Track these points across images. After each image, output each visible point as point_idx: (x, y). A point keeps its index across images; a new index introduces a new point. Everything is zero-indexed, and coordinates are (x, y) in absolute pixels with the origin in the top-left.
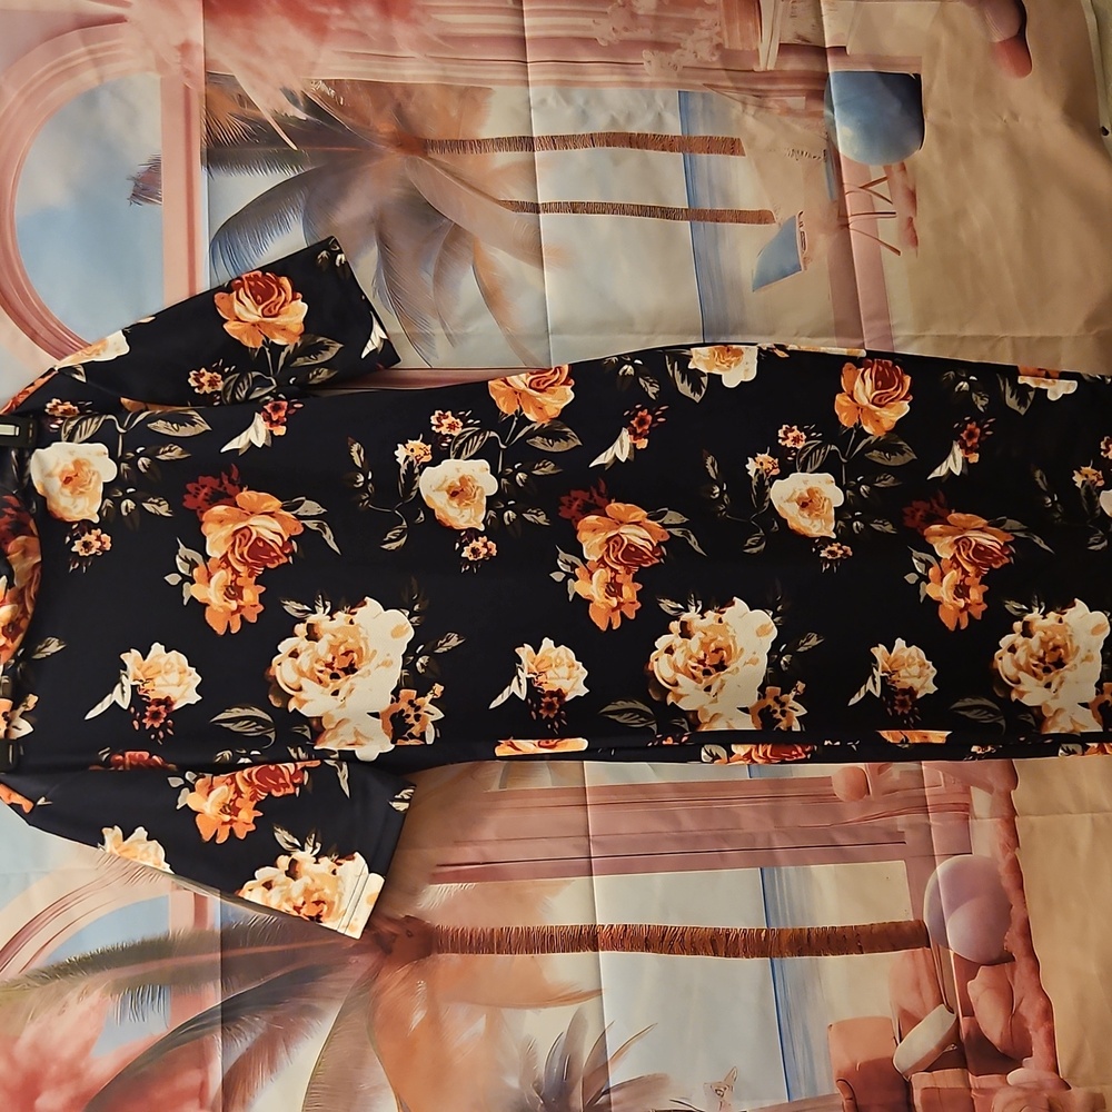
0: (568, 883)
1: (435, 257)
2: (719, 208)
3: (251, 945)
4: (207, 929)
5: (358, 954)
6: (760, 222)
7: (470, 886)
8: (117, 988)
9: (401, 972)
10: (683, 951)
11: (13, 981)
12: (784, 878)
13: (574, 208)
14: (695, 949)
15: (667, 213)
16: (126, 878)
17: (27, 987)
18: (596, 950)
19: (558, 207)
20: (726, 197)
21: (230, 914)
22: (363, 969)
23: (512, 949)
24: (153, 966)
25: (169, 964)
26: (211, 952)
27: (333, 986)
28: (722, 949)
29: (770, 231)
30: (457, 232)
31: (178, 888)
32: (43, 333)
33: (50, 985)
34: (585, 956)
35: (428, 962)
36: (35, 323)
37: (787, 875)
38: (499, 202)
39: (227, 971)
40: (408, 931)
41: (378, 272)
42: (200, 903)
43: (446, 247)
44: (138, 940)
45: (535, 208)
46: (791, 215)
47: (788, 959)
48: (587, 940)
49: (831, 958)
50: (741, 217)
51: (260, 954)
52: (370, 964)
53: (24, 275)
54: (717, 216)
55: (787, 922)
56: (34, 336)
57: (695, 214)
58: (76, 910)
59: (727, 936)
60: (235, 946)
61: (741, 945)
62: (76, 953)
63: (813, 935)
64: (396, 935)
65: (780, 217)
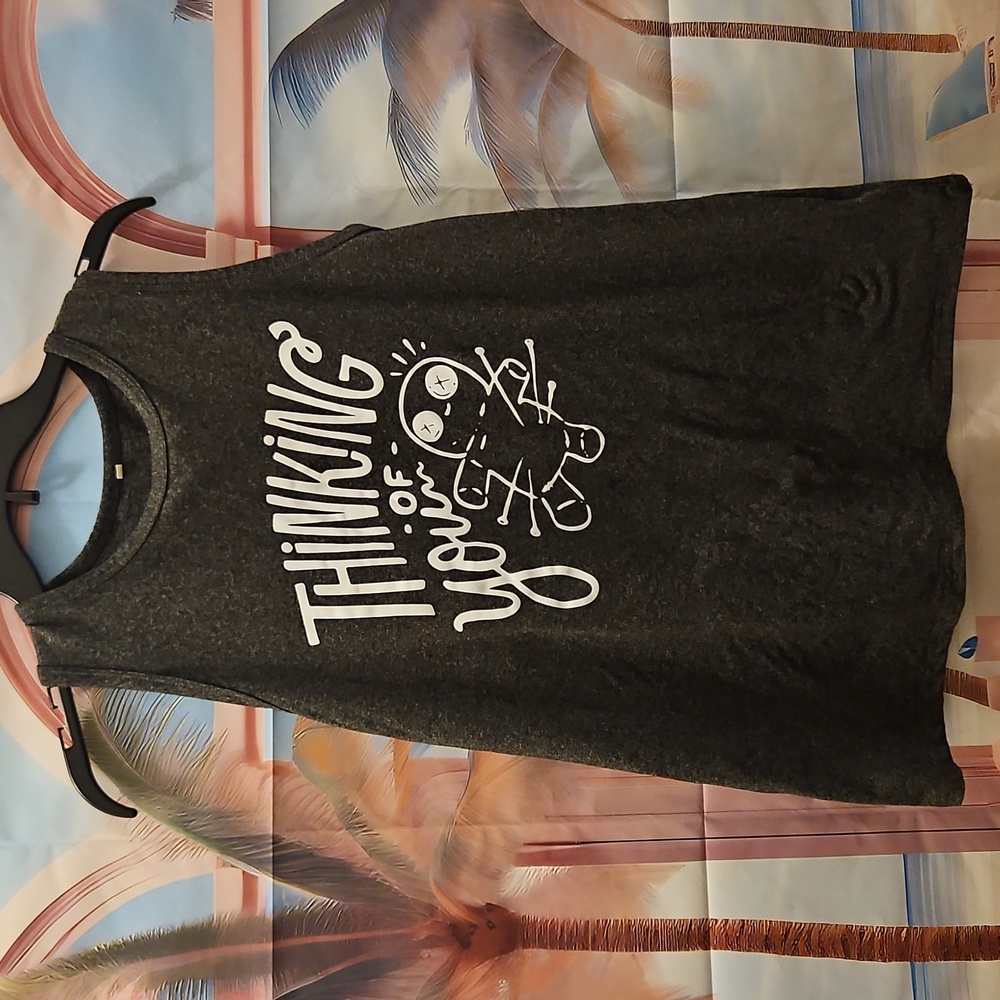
0: (677, 869)
1: (541, 92)
2: (891, 30)
3: (308, 934)
4: (258, 914)
5: (431, 948)
6: (939, 50)
7: (562, 869)
8: (153, 981)
9: (480, 970)
10: (809, 951)
11: (34, 971)
12: (930, 865)
13: (713, 30)
14: (823, 949)
15: (825, 38)
16: (164, 853)
17: (49, 979)
18: (707, 948)
19: (692, 29)
20: (900, 16)
21: (284, 898)
22: (436, 966)
23: (609, 946)
24: (195, 957)
25: (212, 954)
26: (261, 942)
27: (401, 983)
28: (854, 951)
29: (952, 61)
30: (569, 62)
31: (225, 865)
32: (70, 183)
33: (75, 977)
34: (695, 956)
35: (512, 959)
36: (61, 171)
37: (935, 864)
38: (621, 21)
39: (280, 964)
40: (489, 922)
41: (472, 110)
42: (249, 883)
43: (554, 78)
44: (178, 925)
45: (665, 30)
46: (978, 43)
47: (931, 964)
48: (697, 936)
49: (982, 963)
50: (917, 43)
51: (316, 944)
52: (446, 958)
53: (47, 109)
54: (888, 42)
55: (933, 920)
56: (58, 187)
57: (860, 39)
58: (107, 889)
59: (862, 934)
60: (290, 935)
61: (877, 947)
62: (106, 940)
63: (962, 937)
64: (475, 926)
65: (964, 44)
